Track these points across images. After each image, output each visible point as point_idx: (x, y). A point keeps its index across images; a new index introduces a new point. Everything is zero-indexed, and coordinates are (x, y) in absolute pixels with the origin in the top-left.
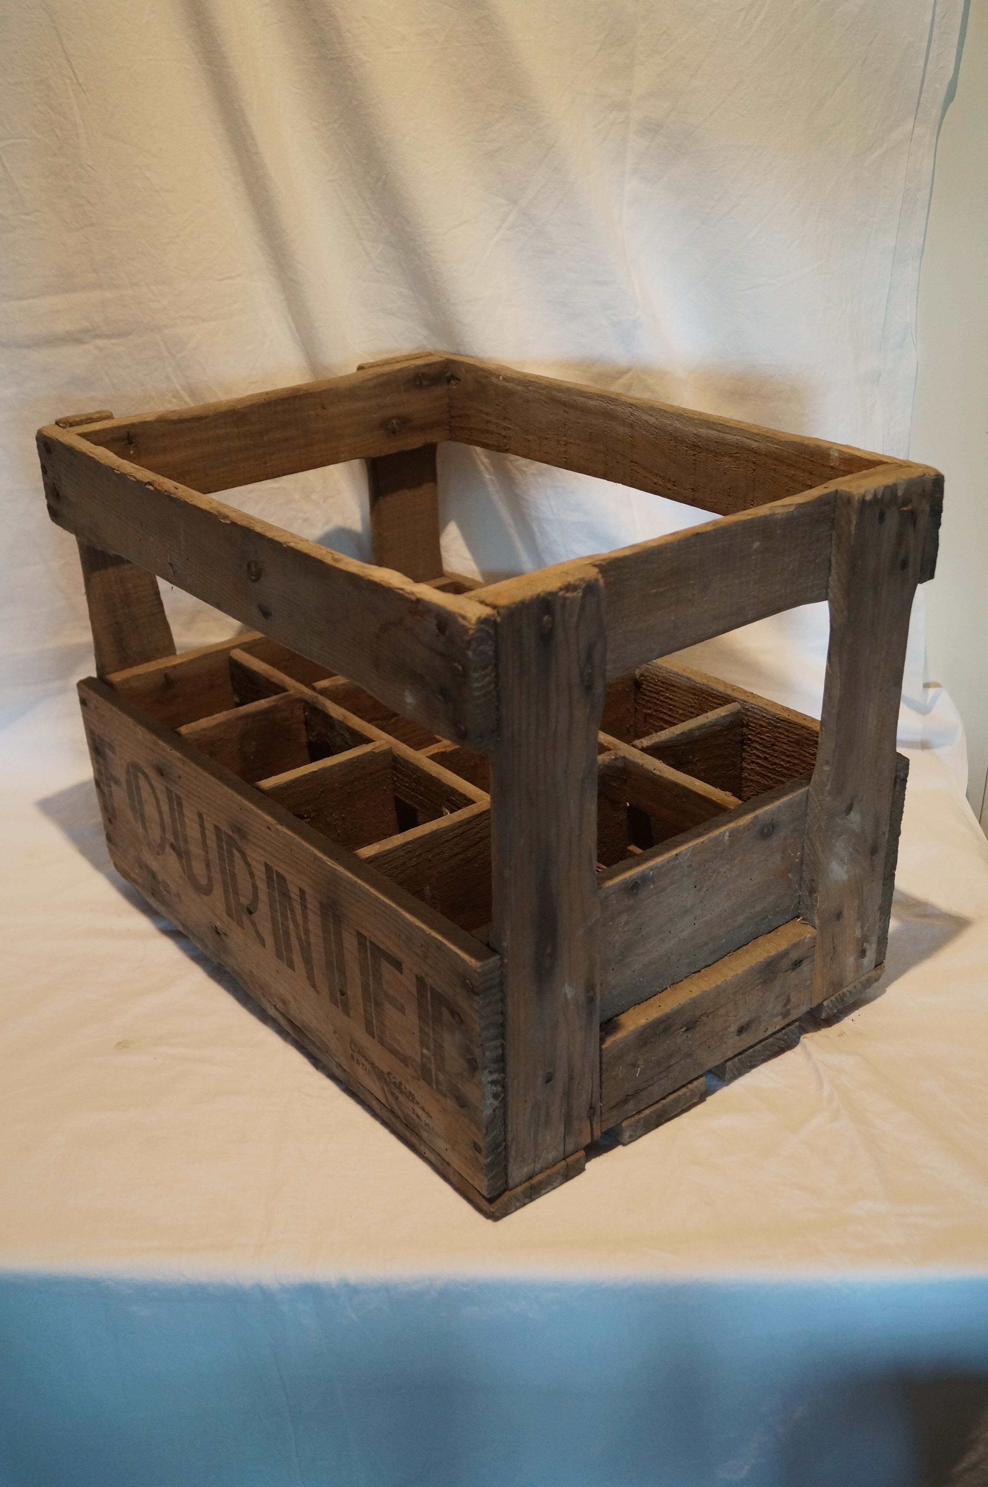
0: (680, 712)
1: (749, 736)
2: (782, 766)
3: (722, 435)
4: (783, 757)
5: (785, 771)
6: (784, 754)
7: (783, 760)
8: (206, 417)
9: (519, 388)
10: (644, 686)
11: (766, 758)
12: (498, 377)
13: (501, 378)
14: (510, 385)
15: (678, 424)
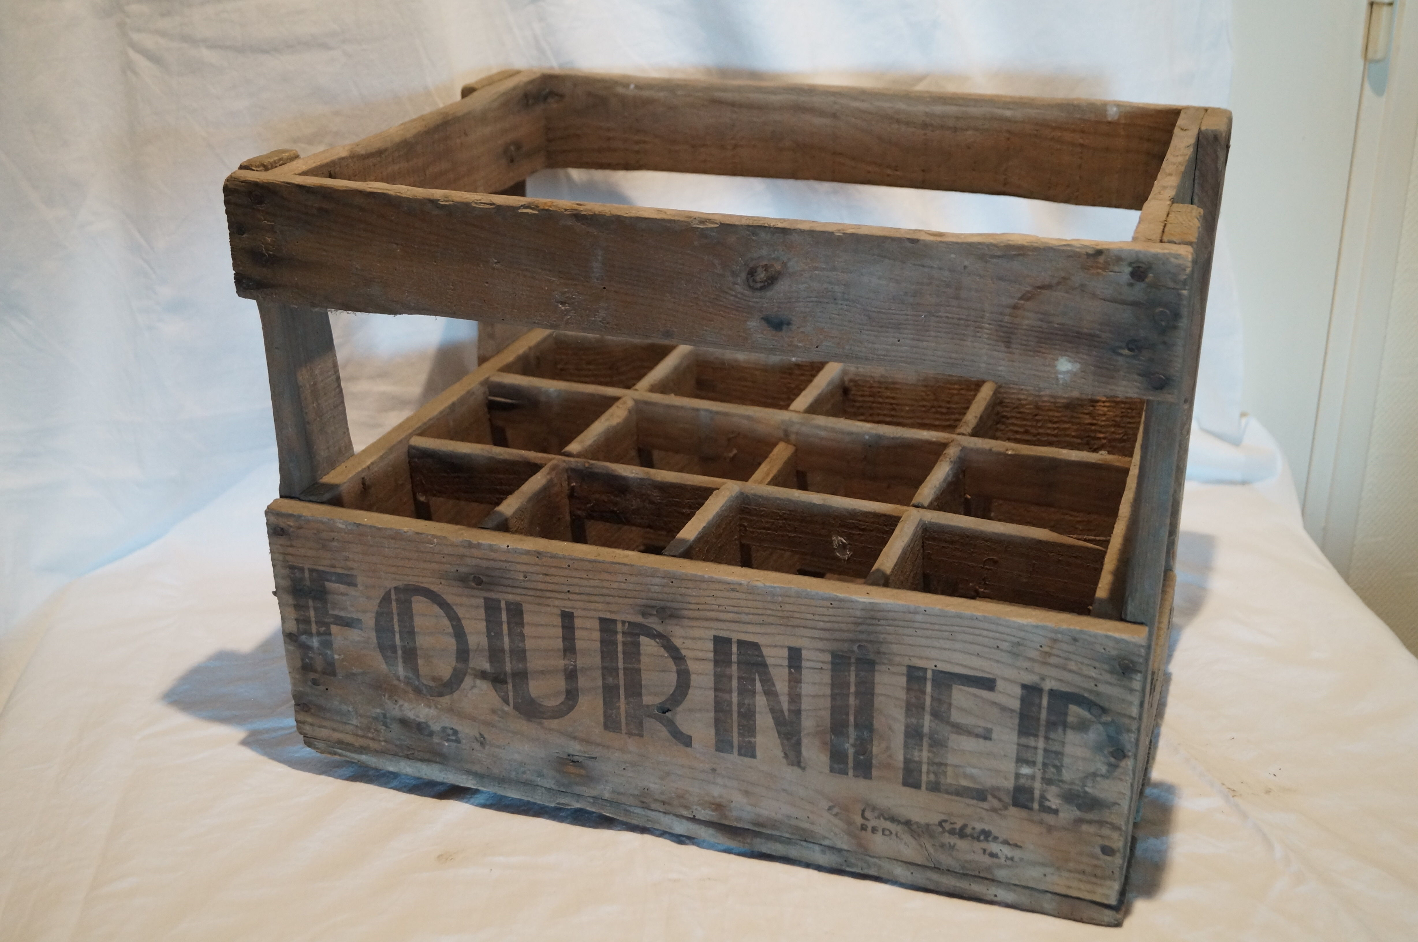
0: (907, 408)
1: (1005, 414)
2: (1048, 435)
3: (964, 109)
4: (1050, 425)
5: (1054, 439)
6: (1051, 422)
7: (1049, 428)
8: (386, 150)
9: (661, 94)
10: (853, 392)
11: (1026, 432)
12: (626, 86)
13: (632, 86)
14: (646, 94)
15: (902, 106)
